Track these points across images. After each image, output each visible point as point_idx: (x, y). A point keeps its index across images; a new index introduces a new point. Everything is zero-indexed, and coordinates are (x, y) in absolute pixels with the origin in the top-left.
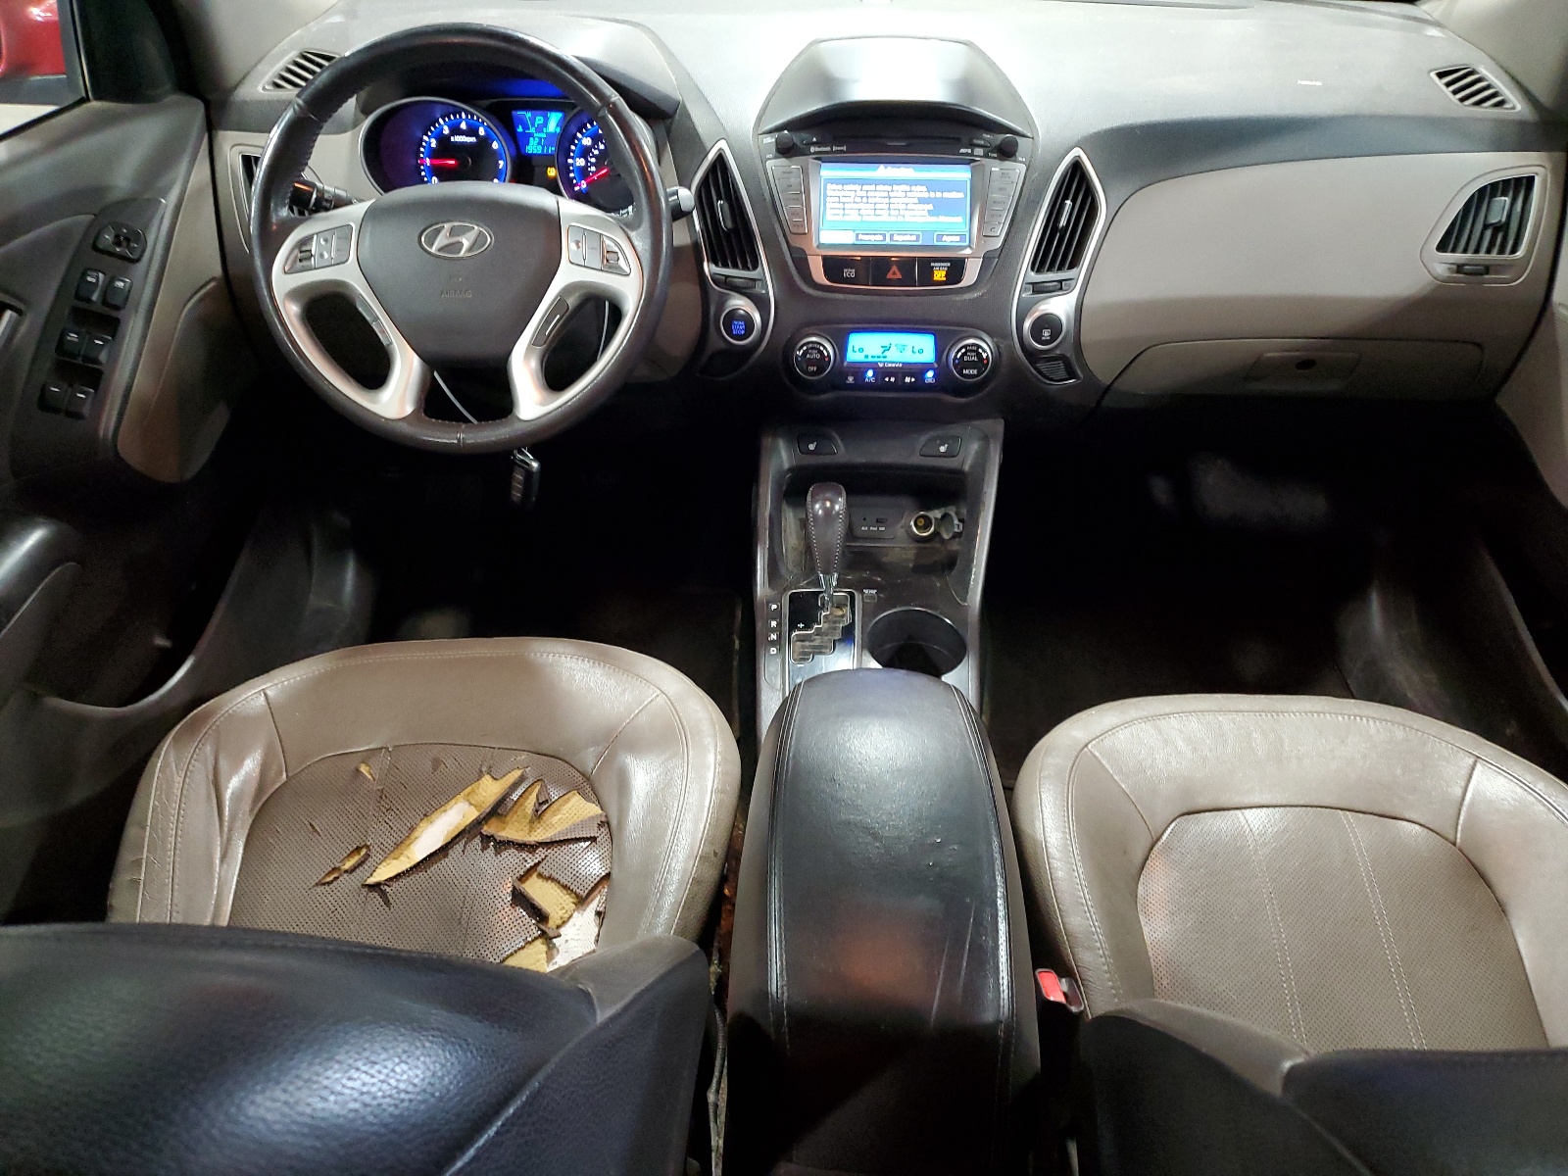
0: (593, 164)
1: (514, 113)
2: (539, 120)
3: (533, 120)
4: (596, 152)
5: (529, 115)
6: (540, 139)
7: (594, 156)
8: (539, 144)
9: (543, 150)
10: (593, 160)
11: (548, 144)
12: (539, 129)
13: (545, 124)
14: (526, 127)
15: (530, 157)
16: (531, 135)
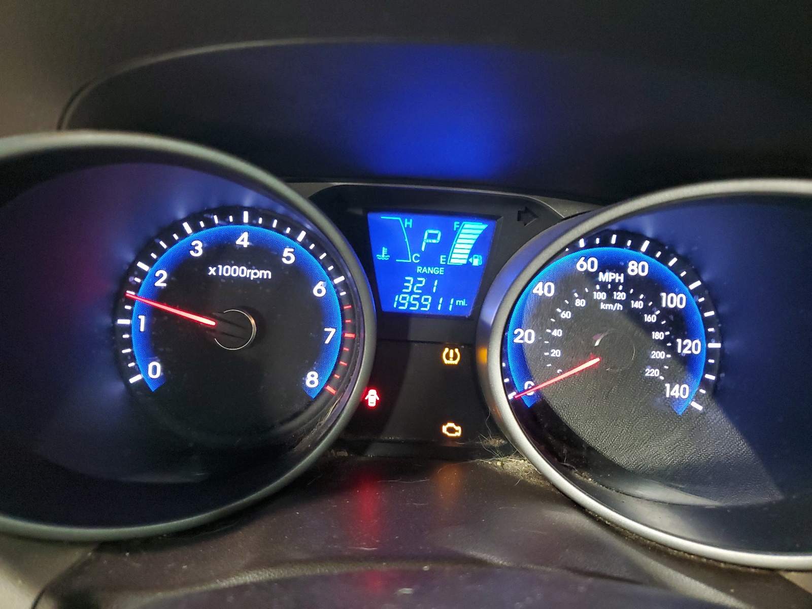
0: (556, 343)
1: (371, 216)
2: (432, 236)
3: (416, 234)
4: (566, 315)
5: (408, 223)
6: (430, 278)
7: (561, 324)
8: (426, 290)
9: (434, 304)
10: (557, 333)
11: (447, 291)
12: (430, 258)
13: (446, 245)
14: (397, 251)
15: (406, 317)
16: (410, 269)
